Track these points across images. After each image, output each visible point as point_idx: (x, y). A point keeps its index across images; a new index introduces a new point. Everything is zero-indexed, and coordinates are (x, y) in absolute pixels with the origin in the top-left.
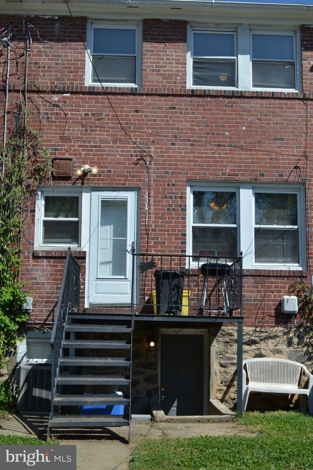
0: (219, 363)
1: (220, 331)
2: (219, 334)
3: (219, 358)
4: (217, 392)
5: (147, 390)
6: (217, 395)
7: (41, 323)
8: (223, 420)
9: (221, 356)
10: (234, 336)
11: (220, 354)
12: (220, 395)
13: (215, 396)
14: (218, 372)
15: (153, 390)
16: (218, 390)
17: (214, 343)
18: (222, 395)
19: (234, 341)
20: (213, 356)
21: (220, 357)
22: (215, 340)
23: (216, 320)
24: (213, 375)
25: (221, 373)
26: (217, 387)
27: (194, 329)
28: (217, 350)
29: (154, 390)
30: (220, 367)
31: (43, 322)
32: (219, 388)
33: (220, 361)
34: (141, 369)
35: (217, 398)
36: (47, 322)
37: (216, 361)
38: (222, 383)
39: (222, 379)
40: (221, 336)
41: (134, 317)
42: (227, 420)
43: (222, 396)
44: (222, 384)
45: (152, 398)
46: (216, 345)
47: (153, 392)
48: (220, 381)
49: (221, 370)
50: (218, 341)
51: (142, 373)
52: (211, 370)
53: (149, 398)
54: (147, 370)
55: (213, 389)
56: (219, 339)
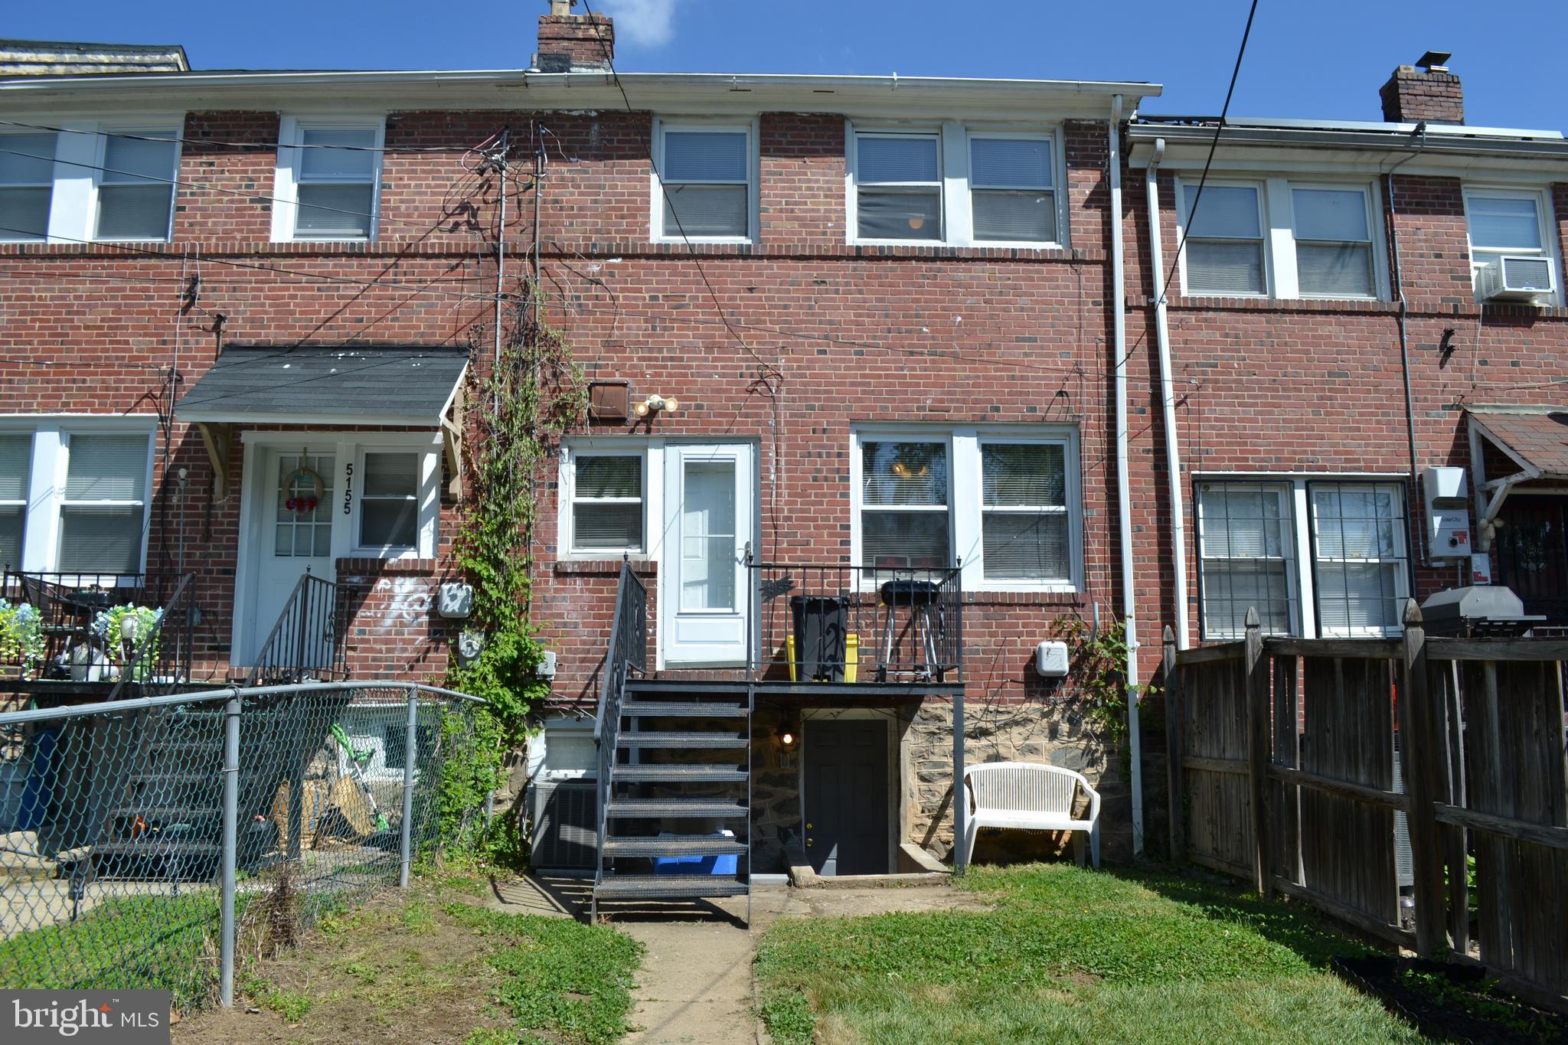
0: (917, 773)
1: (919, 712)
2: (916, 718)
3: (916, 764)
4: (913, 830)
5: (778, 827)
6: (914, 835)
7: (574, 701)
8: (928, 881)
9: (921, 760)
10: (946, 720)
11: (920, 756)
12: (921, 835)
13: (910, 837)
14: (916, 792)
15: (790, 827)
16: (917, 825)
17: (908, 735)
18: (924, 835)
19: (946, 730)
20: (904, 759)
21: (919, 763)
22: (909, 730)
23: (910, 690)
24: (905, 795)
25: (922, 792)
26: (915, 818)
28: (913, 748)
29: (792, 827)
30: (920, 781)
31: (576, 699)
32: (919, 822)
33: (919, 769)
34: (767, 788)
35: (914, 841)
36: (584, 699)
37: (910, 770)
38: (923, 812)
39: (923, 804)
40: (921, 720)
41: (751, 685)
42: (935, 881)
43: (925, 837)
44: (924, 814)
45: (789, 841)
46: (911, 739)
47: (791, 831)
48: (920, 809)
49: (921, 787)
50: (915, 731)
51: (770, 795)
52: (903, 788)
53: (784, 843)
54: (779, 789)
55: (906, 823)
56: (916, 727)
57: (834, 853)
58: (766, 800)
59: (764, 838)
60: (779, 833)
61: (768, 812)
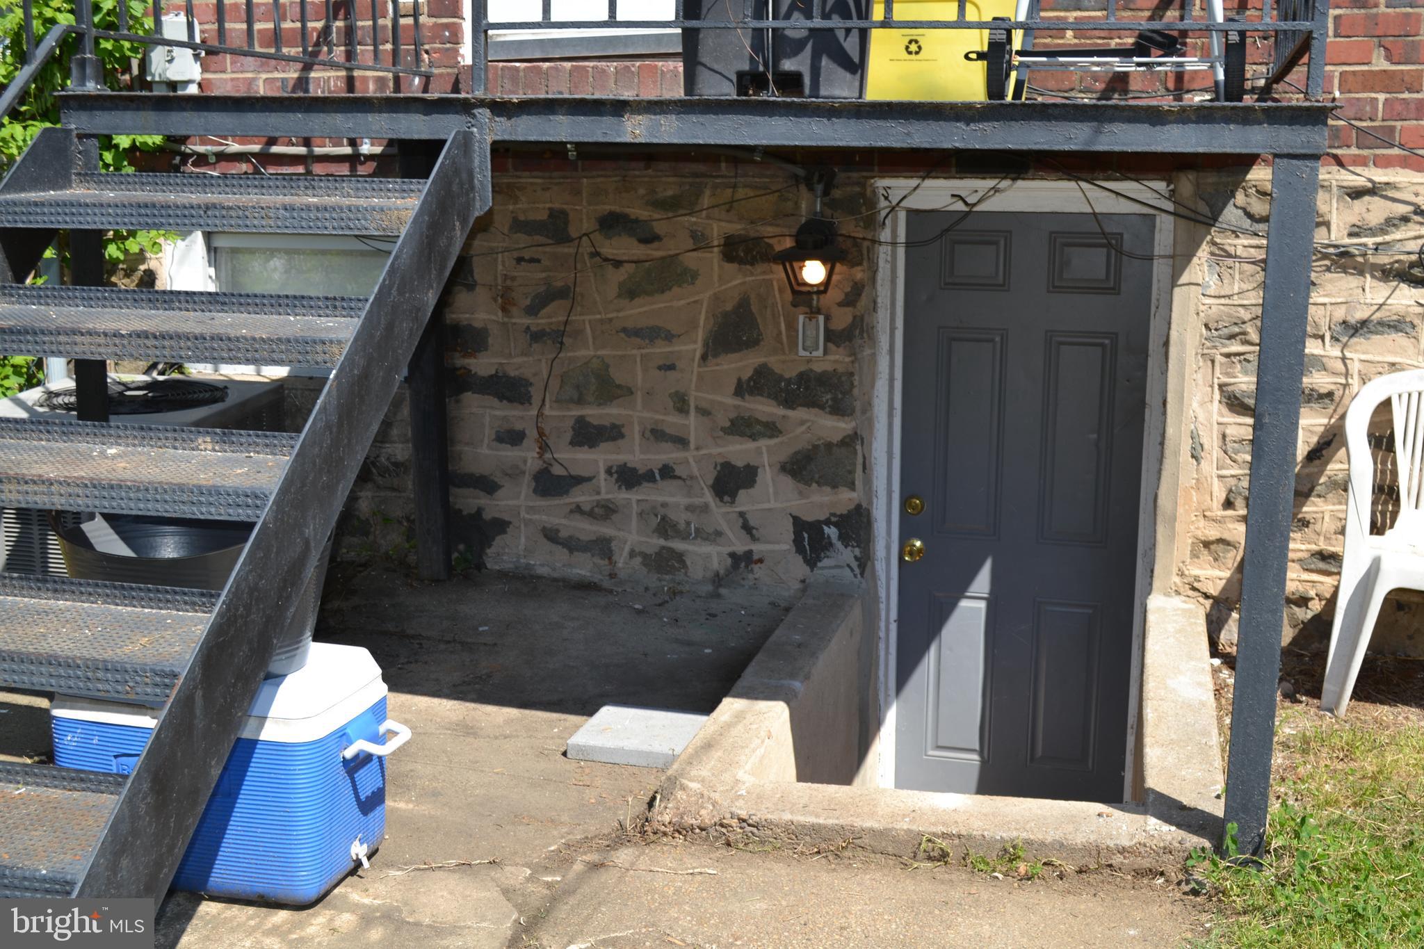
0: (1221, 386)
1: (1240, 198)
2: (1231, 214)
3: (1219, 358)
4: (1195, 555)
5: (796, 520)
6: (1196, 572)
7: (254, 155)
8: (1117, 860)
9: (1236, 347)
10: (1327, 224)
11: (1232, 337)
12: (1217, 573)
13: (1182, 574)
14: (1211, 442)
15: (828, 522)
16: (1207, 544)
17: (1200, 269)
18: (1227, 574)
19: (1325, 256)
20: (1182, 344)
21: (1228, 355)
22: (1204, 252)
23: (1098, 132)
24: (1177, 453)
25: (1230, 446)
26: (1202, 523)
27: (1077, 179)
28: (1214, 308)
29: (836, 525)
30: (1225, 410)
31: (256, 148)
32: (1213, 533)
33: (1228, 374)
35: (1194, 589)
36: (275, 149)
37: (1199, 376)
38: (1228, 504)
39: (1233, 481)
40: (1247, 223)
41: (484, 114)
42: (1146, 863)
43: (1229, 580)
44: (1230, 512)
45: (826, 562)
46: (1212, 282)
47: (831, 532)
48: (1220, 494)
49: (1228, 431)
50: (1222, 255)
51: (772, 429)
52: (1170, 431)
53: (812, 563)
54: (800, 413)
55: (1172, 537)
56: (1229, 242)
57: (982, 582)
58: (764, 443)
59: (756, 547)
60: (798, 541)
61: (766, 476)
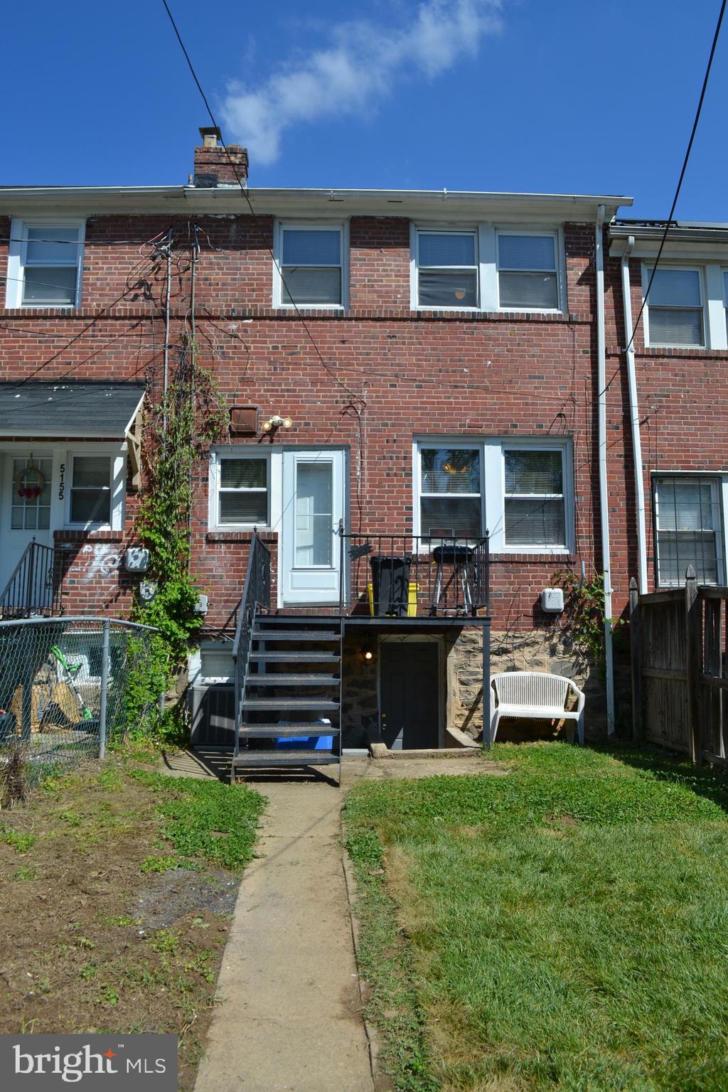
0: (459, 679)
1: (460, 637)
2: (458, 641)
3: (458, 673)
4: (456, 718)
5: (362, 717)
6: (456, 722)
7: (220, 630)
8: (465, 754)
9: (461, 670)
10: (478, 643)
11: (460, 668)
12: (461, 722)
13: (453, 723)
14: (457, 692)
15: (370, 717)
16: (458, 715)
17: (452, 654)
18: (463, 722)
19: (479, 650)
20: (450, 670)
21: (460, 672)
22: (453, 650)
23: (454, 622)
24: (450, 695)
25: (462, 692)
26: (457, 711)
28: (456, 662)
29: (372, 717)
30: (460, 685)
31: (222, 628)
32: (459, 713)
33: (460, 676)
34: (354, 689)
35: (456, 726)
36: (227, 628)
37: (454, 677)
38: (462, 706)
39: (463, 701)
40: (462, 643)
41: (343, 619)
42: (470, 754)
43: (464, 724)
44: (463, 708)
45: (369, 727)
46: (455, 656)
47: (371, 719)
48: (460, 704)
49: (461, 689)
50: (457, 650)
51: (357, 694)
52: (448, 689)
53: (366, 727)
54: (363, 690)
55: (450, 714)
56: (458, 647)
57: (401, 734)
58: (354, 698)
59: (353, 724)
60: (363, 723)
61: (355, 706)
